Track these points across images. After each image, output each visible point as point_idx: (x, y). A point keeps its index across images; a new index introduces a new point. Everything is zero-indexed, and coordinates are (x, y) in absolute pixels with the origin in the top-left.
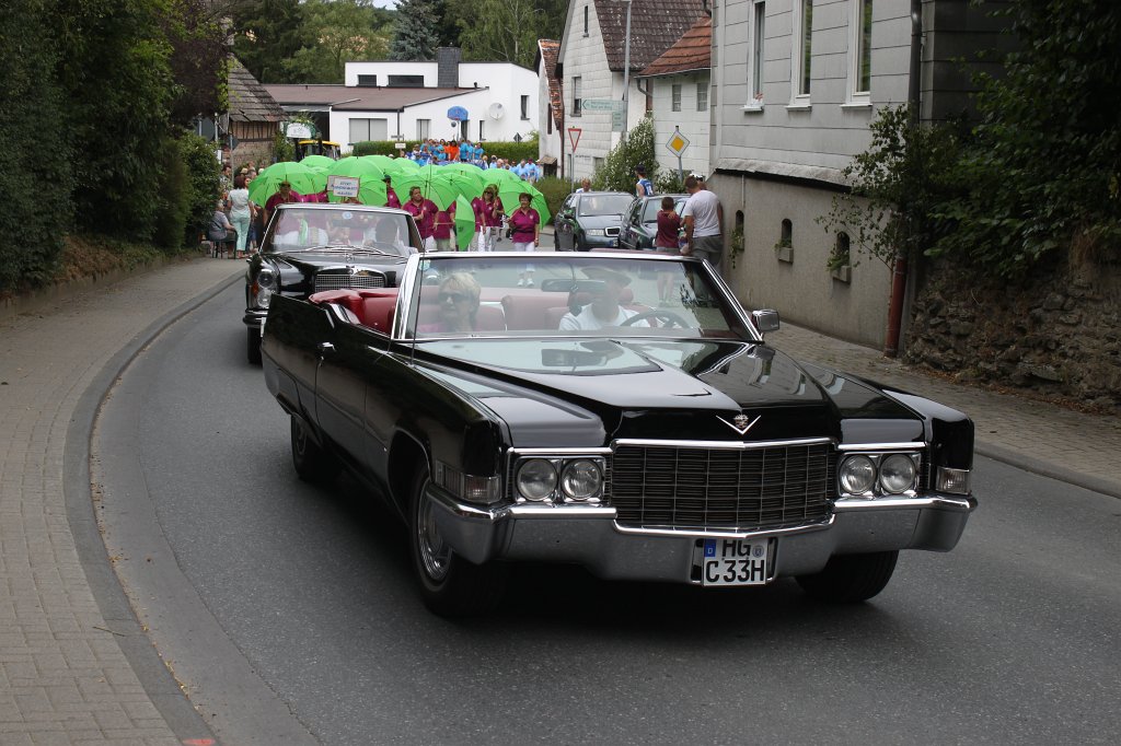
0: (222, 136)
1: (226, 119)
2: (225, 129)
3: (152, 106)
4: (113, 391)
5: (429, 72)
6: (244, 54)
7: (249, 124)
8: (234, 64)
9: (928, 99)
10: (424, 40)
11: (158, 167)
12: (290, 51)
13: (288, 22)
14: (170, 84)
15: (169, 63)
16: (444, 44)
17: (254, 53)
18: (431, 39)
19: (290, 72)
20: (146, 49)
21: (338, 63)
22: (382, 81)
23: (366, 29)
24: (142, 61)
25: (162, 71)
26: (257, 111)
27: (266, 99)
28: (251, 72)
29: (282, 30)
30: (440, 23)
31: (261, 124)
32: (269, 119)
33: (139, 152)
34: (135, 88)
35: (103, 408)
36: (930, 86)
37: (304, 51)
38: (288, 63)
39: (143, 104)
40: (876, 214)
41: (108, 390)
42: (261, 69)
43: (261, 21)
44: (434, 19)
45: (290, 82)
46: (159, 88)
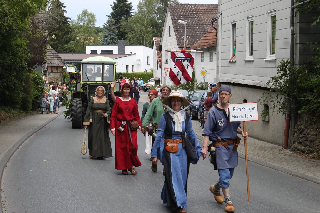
0: (44, 71)
1: (45, 65)
2: (45, 69)
3: (21, 61)
4: (8, 164)
5: (115, 49)
6: (52, 43)
7: (53, 67)
8: (49, 47)
9: (297, 57)
10: (113, 38)
11: (23, 82)
12: (67, 42)
13: (66, 32)
14: (27, 54)
15: (27, 46)
16: (120, 39)
17: (55, 43)
18: (116, 37)
19: (67, 49)
20: (19, 41)
21: (83, 46)
22: (99, 52)
23: (93, 34)
24: (18, 46)
25: (24, 49)
26: (56, 63)
27: (59, 58)
28: (54, 49)
29: (64, 35)
30: (118, 32)
31: (58, 67)
32: (60, 65)
33: (16, 77)
34: (15, 55)
35: (5, 171)
36: (298, 52)
37: (72, 42)
38: (67, 46)
39: (18, 60)
40: (279, 97)
41: (7, 164)
42: (57, 48)
43: (57, 32)
44: (117, 31)
45: (67, 53)
46: (24, 55)
